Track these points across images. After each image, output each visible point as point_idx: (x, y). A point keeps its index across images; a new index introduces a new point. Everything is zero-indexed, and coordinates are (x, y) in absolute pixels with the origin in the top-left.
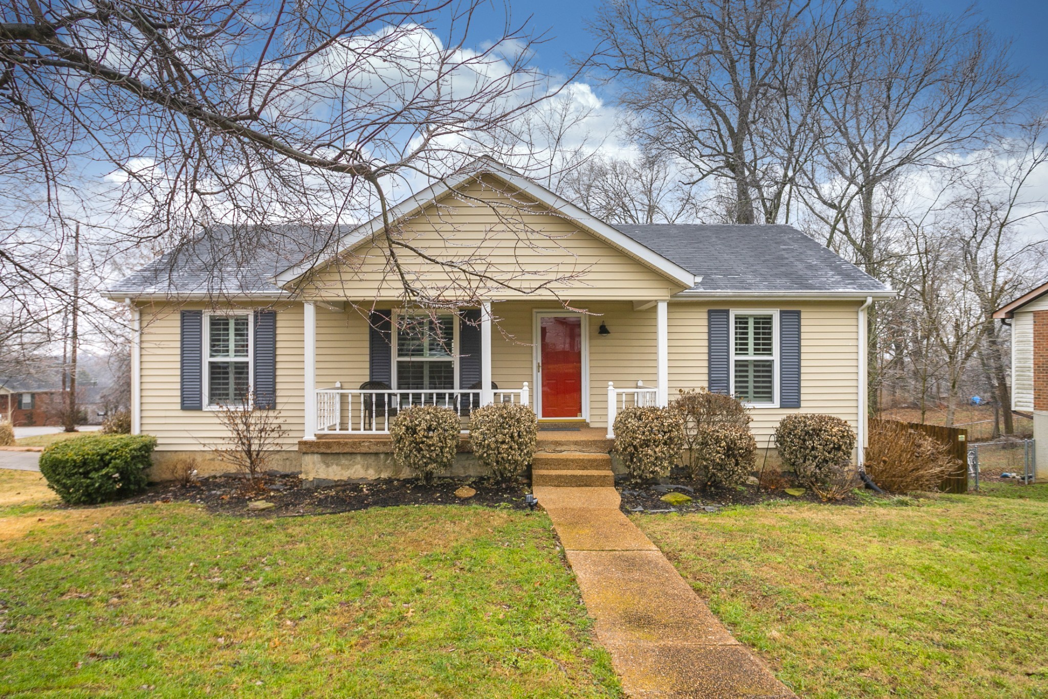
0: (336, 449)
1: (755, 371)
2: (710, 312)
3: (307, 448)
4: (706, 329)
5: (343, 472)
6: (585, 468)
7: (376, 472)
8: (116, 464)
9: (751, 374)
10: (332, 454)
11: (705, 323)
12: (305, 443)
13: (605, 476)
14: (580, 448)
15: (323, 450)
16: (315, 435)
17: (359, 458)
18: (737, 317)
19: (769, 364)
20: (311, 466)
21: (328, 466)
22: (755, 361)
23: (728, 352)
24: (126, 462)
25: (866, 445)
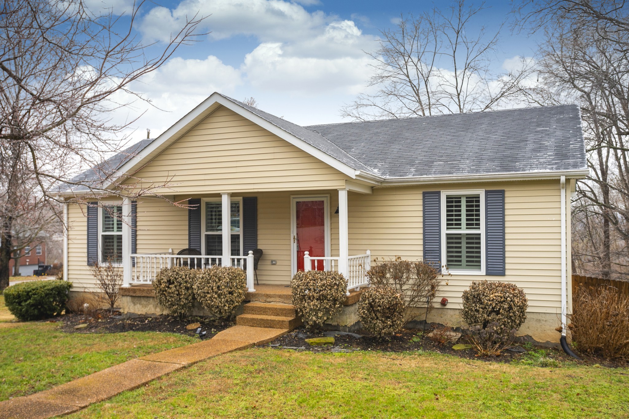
0: (138, 294)
1: (467, 243)
2: (424, 194)
3: (125, 292)
4: (421, 208)
5: (143, 309)
6: (278, 315)
7: (161, 310)
8: (35, 298)
9: (464, 245)
10: (137, 297)
11: (421, 202)
12: (122, 289)
13: (283, 321)
14: (282, 300)
15: (131, 294)
16: (130, 284)
17: (151, 300)
18: (448, 197)
19: (478, 237)
20: (126, 304)
21: (135, 304)
22: (467, 234)
23: (440, 227)
24: (41, 297)
25: (571, 312)
